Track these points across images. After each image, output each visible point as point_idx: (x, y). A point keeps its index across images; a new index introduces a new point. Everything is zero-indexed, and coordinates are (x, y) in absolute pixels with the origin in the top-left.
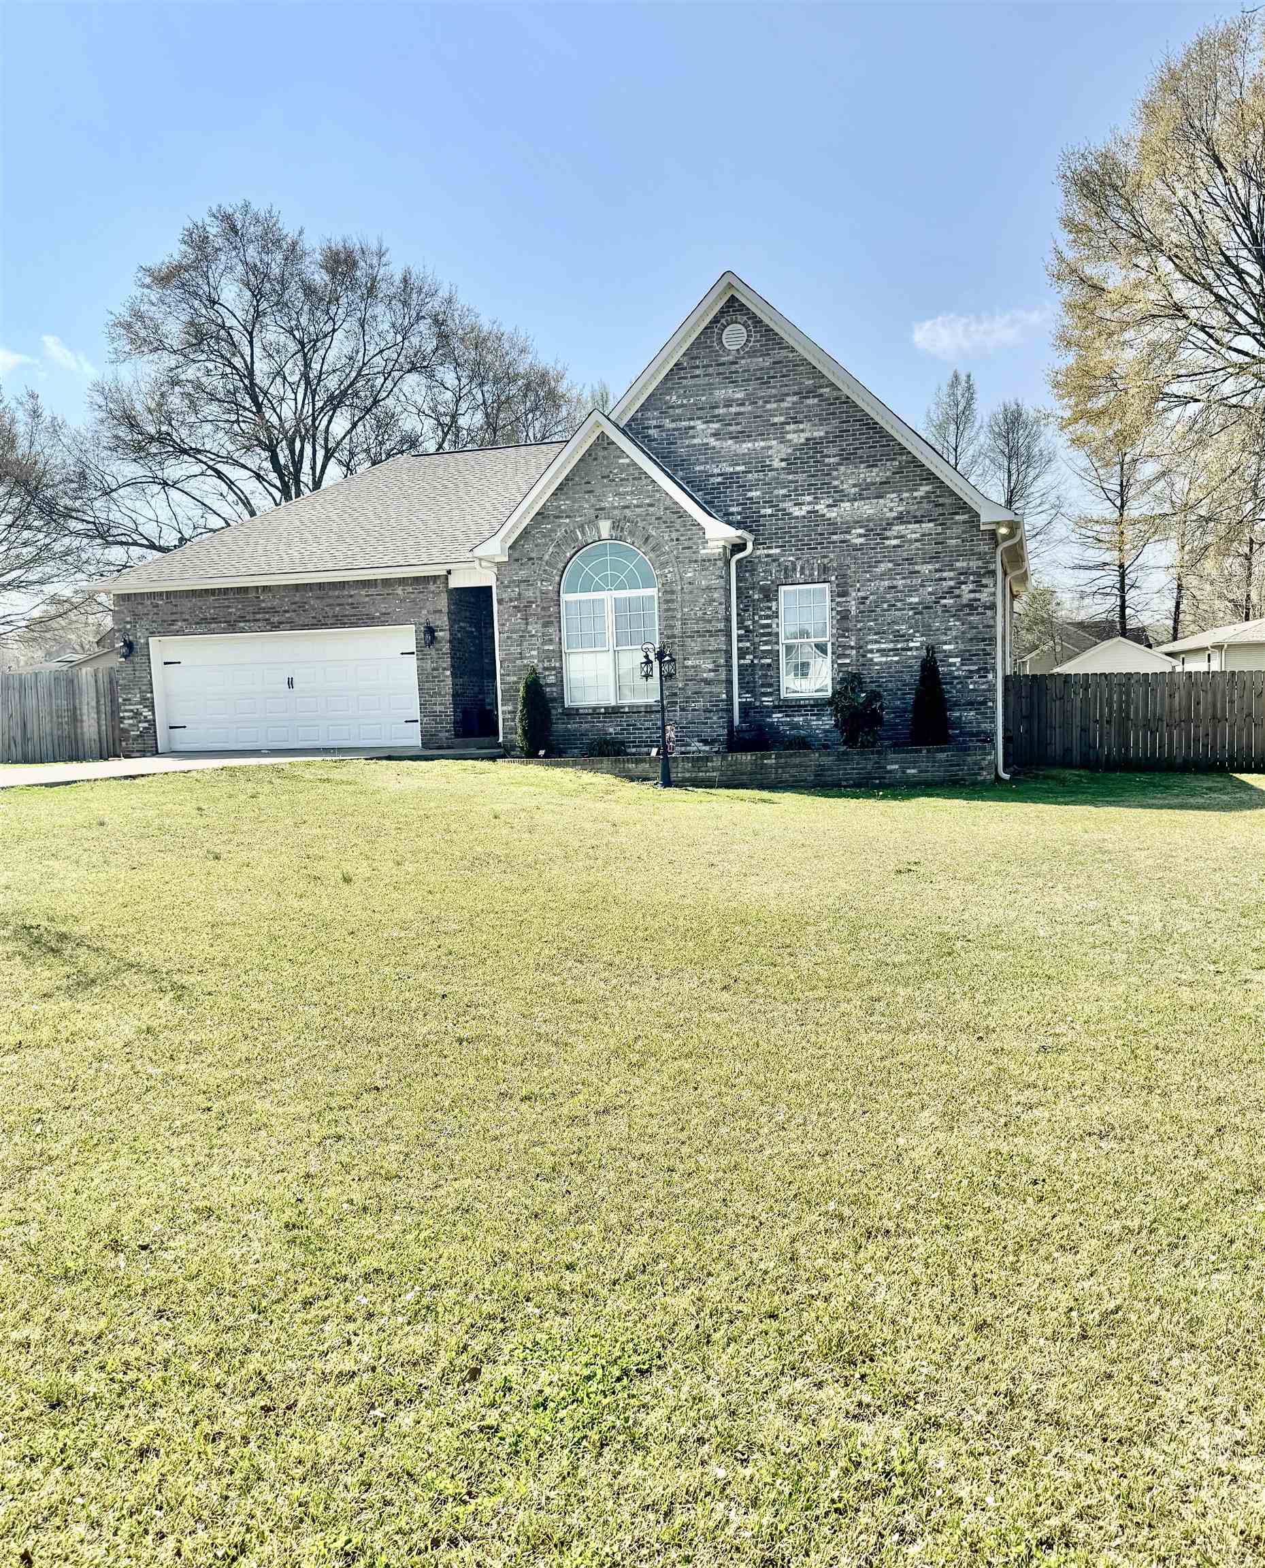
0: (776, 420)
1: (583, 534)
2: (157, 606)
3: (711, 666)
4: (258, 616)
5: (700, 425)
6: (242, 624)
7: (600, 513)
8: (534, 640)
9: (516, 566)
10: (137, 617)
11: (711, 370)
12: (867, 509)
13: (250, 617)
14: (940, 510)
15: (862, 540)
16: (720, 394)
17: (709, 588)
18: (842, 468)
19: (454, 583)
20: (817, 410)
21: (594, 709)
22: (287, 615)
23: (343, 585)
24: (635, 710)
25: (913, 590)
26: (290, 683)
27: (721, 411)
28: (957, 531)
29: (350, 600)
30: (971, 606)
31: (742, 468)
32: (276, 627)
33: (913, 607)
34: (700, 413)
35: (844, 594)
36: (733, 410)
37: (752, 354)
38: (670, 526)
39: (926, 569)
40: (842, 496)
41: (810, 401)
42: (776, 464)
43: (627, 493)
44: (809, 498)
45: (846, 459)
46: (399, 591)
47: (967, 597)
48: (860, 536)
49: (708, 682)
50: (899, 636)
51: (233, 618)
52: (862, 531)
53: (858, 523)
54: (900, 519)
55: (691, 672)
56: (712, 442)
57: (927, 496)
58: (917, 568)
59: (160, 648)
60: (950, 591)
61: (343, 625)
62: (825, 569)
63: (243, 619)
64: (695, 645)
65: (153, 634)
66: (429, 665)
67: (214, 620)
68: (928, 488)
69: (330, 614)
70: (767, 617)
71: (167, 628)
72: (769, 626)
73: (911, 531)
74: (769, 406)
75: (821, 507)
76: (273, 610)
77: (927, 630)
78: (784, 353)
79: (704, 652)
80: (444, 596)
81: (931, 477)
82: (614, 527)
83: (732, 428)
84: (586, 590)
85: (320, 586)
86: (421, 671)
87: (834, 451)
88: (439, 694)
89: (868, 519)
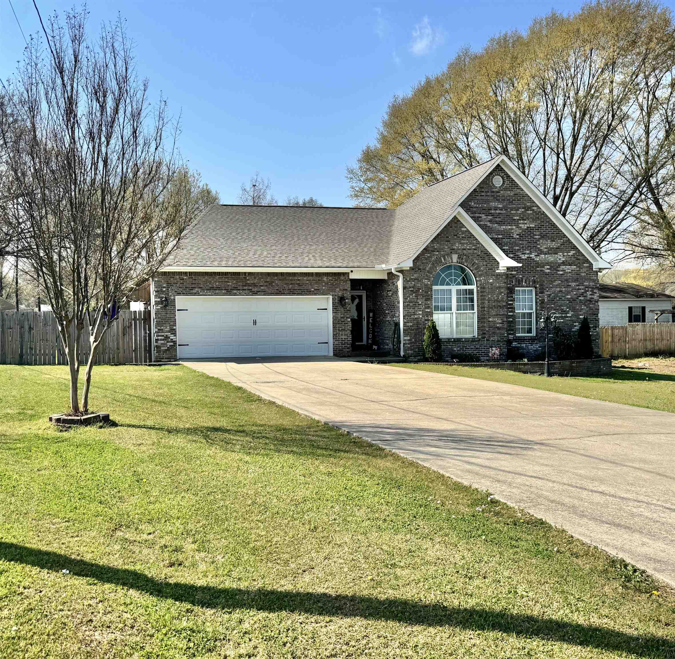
0: (515, 218)
2: (183, 279)
3: (500, 321)
4: (245, 288)
5: (483, 216)
6: (235, 291)
7: (453, 251)
9: (413, 272)
11: (488, 194)
12: (551, 258)
13: (241, 288)
14: (578, 261)
15: (548, 271)
16: (493, 204)
17: (500, 287)
18: (541, 241)
19: (352, 276)
20: (531, 216)
22: (262, 288)
23: (294, 274)
25: (568, 293)
26: (255, 322)
27: (493, 211)
28: (584, 270)
29: (298, 282)
30: (590, 301)
31: (501, 236)
32: (255, 293)
33: (568, 300)
34: (484, 211)
35: (542, 293)
36: (498, 212)
37: (506, 189)
39: (573, 284)
40: (541, 252)
41: (529, 212)
42: (515, 236)
44: (528, 252)
45: (543, 237)
46: (325, 279)
47: (589, 297)
48: (548, 269)
49: (499, 328)
50: (563, 312)
51: (230, 288)
52: (548, 267)
53: (547, 264)
54: (564, 263)
55: (492, 324)
56: (489, 224)
57: (573, 255)
58: (570, 284)
60: (582, 294)
61: (294, 294)
62: (534, 282)
63: (236, 288)
64: (493, 312)
66: (339, 315)
68: (574, 252)
69: (287, 288)
70: (511, 301)
71: (188, 291)
72: (512, 304)
73: (568, 269)
74: (512, 212)
75: (533, 256)
76: (254, 285)
77: (574, 310)
78: (518, 191)
80: (349, 282)
81: (575, 248)
82: (459, 258)
83: (497, 219)
84: (442, 284)
85: (282, 274)
86: (335, 319)
87: (538, 233)
88: (344, 330)
89: (551, 263)
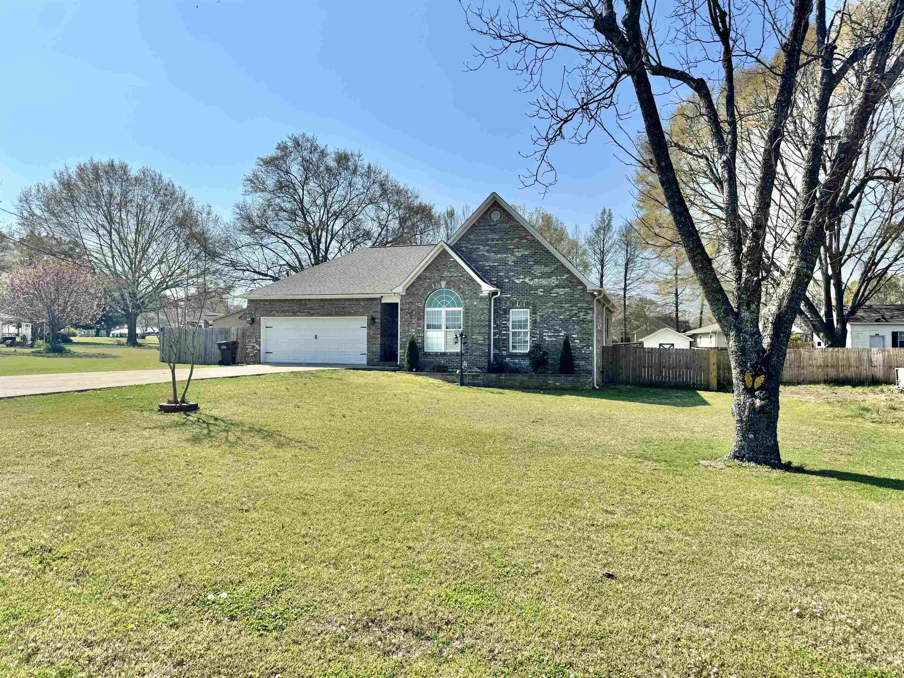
0: (510, 247)
1: (435, 286)
2: (265, 305)
3: (482, 339)
4: (305, 311)
5: (481, 247)
6: (299, 314)
7: (442, 278)
8: (413, 325)
9: (408, 296)
10: (256, 309)
11: (486, 227)
12: (544, 282)
13: (302, 311)
14: (572, 284)
15: (542, 293)
16: (490, 236)
17: (482, 309)
18: (535, 267)
19: (384, 301)
20: (526, 245)
21: (436, 353)
22: (317, 311)
23: (340, 300)
24: (452, 354)
25: (561, 313)
26: (316, 337)
27: (490, 243)
28: (578, 292)
29: (342, 306)
30: (583, 321)
31: (497, 264)
32: (312, 315)
33: (561, 320)
34: (481, 243)
35: (535, 313)
36: (494, 242)
37: (502, 222)
38: (468, 284)
39: (566, 306)
40: (536, 277)
41: (524, 241)
42: (510, 263)
43: (452, 271)
44: (522, 277)
45: (536, 263)
46: (362, 303)
47: (582, 317)
48: (541, 292)
49: (481, 345)
50: (556, 331)
51: (295, 311)
52: (542, 290)
53: (541, 287)
54: (557, 286)
55: (474, 341)
56: (486, 254)
57: (567, 278)
58: (563, 305)
59: (264, 321)
60: (575, 315)
61: (339, 315)
62: (528, 304)
63: (299, 311)
64: (476, 330)
65: (262, 315)
66: (372, 332)
67: (287, 311)
68: (568, 276)
69: (334, 311)
70: (505, 321)
71: (269, 313)
72: (506, 324)
73: (561, 291)
74: (508, 242)
75: (527, 280)
76: (311, 309)
77: (566, 329)
78: (514, 223)
79: (480, 333)
80: (380, 306)
81: (569, 272)
82: (447, 284)
83: (494, 249)
84: (435, 306)
85: (331, 300)
86: (368, 335)
87: (532, 260)
88: (375, 344)
89: (545, 286)
